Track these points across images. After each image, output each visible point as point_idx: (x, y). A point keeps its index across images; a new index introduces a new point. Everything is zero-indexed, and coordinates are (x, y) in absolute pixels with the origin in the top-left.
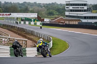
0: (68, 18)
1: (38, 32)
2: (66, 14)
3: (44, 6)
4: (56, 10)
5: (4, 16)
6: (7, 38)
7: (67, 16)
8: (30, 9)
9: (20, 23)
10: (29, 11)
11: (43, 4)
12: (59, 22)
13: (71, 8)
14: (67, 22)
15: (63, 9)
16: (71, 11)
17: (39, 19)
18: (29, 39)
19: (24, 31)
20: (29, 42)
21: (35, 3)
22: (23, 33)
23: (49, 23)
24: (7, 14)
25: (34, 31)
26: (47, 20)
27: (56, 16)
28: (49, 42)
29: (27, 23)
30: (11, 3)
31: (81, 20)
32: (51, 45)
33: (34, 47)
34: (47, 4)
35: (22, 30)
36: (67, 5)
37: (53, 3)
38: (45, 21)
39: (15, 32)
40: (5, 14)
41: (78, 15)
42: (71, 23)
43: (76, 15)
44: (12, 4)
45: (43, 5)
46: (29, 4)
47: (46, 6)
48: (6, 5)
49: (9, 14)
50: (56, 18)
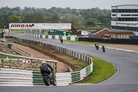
0: (115, 30)
1: (72, 50)
2: (112, 25)
3: (81, 13)
4: (98, 19)
5: (24, 28)
6: (28, 59)
7: (114, 27)
8: (62, 18)
9: (47, 37)
10: (59, 20)
11: (80, 10)
12: (102, 36)
13: (119, 15)
14: (114, 36)
15: (108, 17)
16: (120, 19)
17: (74, 31)
18: (60, 60)
19: (53, 49)
20: (60, 65)
21: (68, 9)
22: (51, 52)
23: (88, 37)
24: (29, 24)
25: (67, 48)
26: (85, 33)
27: (98, 27)
28: (89, 64)
29: (57, 37)
30: (33, 9)
31: (134, 32)
32: (92, 69)
33: (67, 72)
34: (84, 10)
35: (50, 47)
36: (114, 11)
37: (93, 9)
38: (82, 34)
39: (39, 51)
40: (25, 24)
41: (130, 26)
42: (120, 37)
43: (127, 26)
44: (35, 10)
45: (79, 12)
46: (60, 10)
47: (83, 12)
48: (27, 12)
49: (31, 24)
50: (98, 30)
